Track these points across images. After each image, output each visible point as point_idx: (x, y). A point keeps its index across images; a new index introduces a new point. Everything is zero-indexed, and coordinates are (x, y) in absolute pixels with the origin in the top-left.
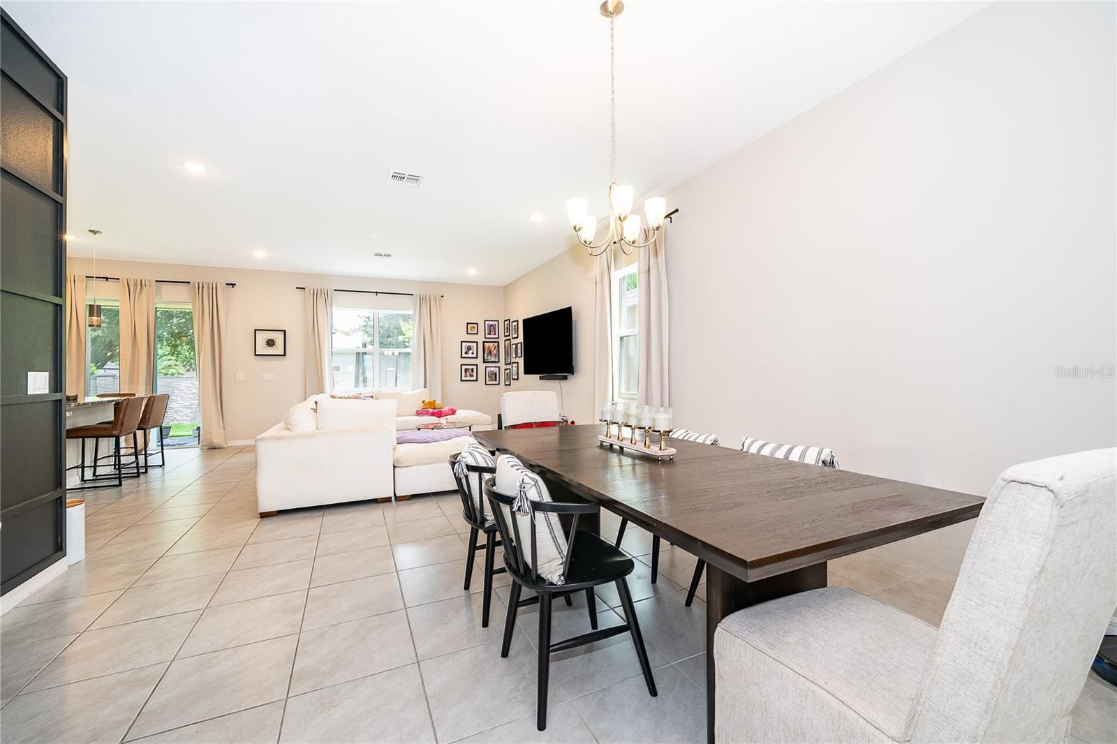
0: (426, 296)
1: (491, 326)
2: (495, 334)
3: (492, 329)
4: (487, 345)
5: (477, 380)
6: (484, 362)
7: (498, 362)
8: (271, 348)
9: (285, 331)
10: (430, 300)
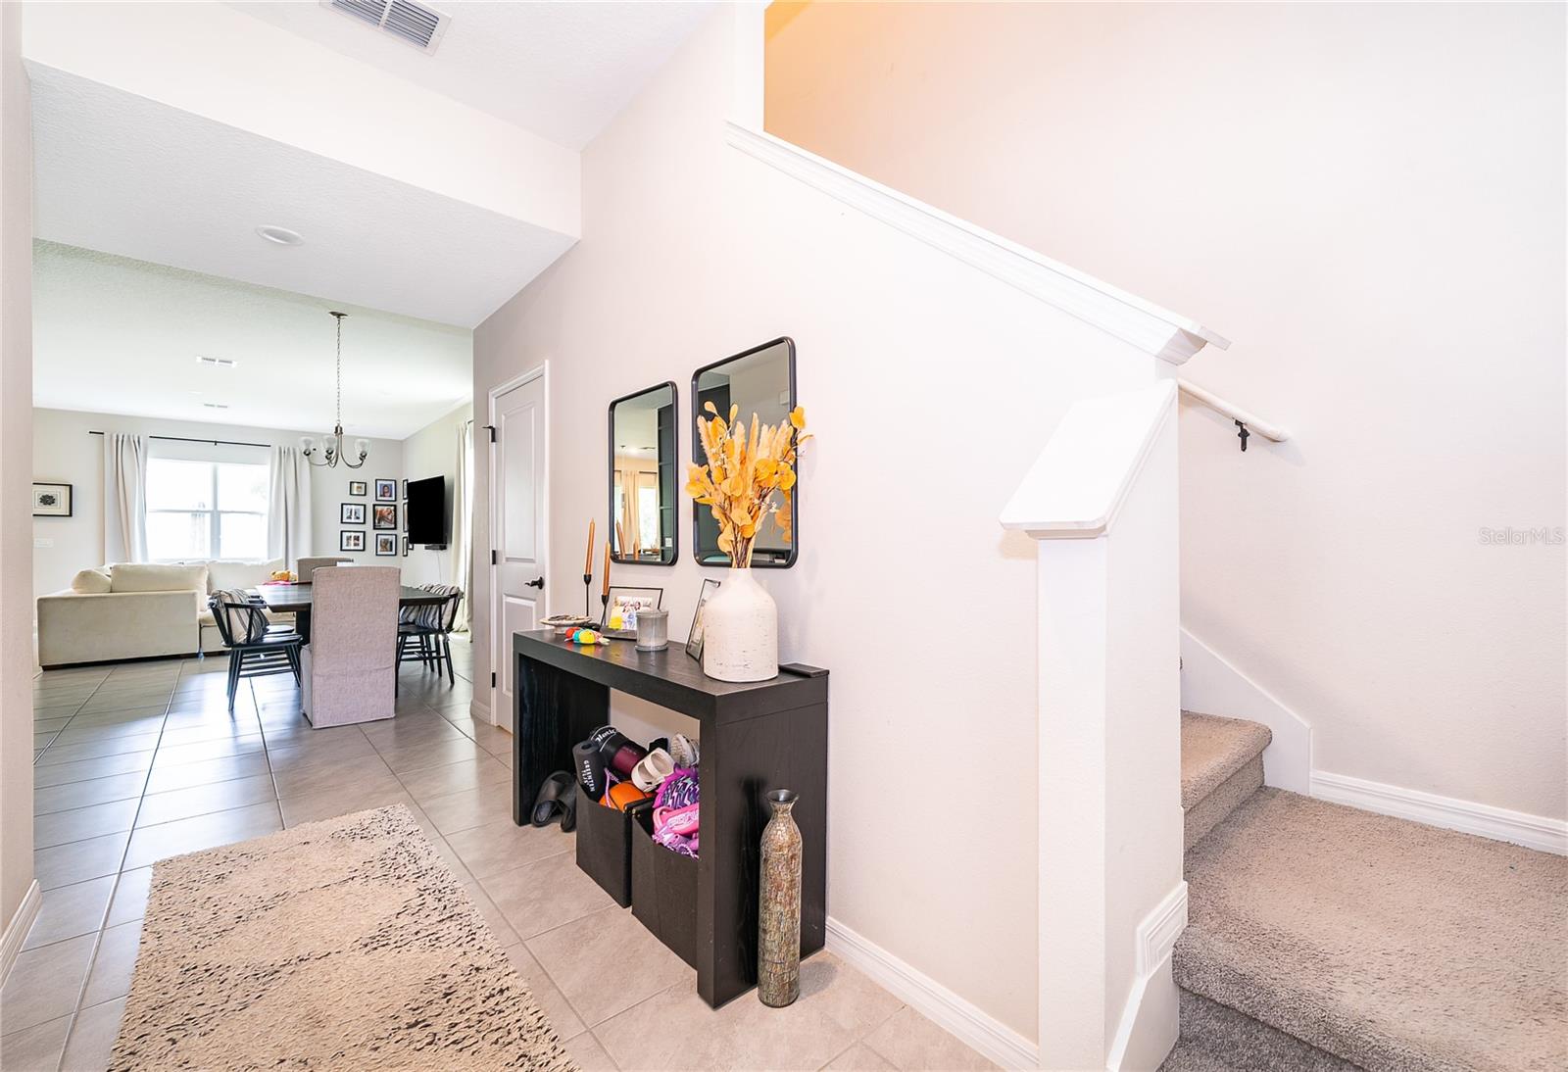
0: (289, 449)
1: (385, 486)
2: (391, 496)
3: (386, 490)
4: (379, 508)
5: (364, 550)
6: (374, 529)
7: (395, 528)
8: (48, 506)
9: (71, 486)
10: (294, 453)
